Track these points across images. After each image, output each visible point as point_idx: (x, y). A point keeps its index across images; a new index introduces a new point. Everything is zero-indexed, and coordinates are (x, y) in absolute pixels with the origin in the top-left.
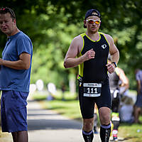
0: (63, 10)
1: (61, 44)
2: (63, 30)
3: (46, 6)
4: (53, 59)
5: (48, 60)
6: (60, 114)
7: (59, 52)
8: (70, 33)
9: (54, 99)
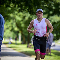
0: (17, 6)
1: (16, 20)
2: (17, 14)
3: (10, 4)
4: (12, 26)
5: (10, 27)
6: (14, 50)
7: (15, 24)
8: (20, 16)
9: (12, 43)
